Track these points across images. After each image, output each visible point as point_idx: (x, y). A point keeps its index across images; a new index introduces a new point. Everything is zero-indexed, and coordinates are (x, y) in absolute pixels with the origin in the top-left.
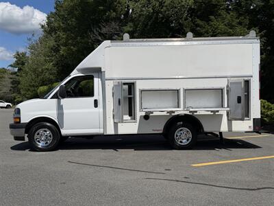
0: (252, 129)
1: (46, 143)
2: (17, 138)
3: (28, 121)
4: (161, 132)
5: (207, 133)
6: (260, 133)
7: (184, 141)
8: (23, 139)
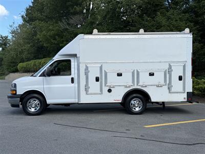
0: (186, 100)
1: (36, 109)
2: (13, 106)
3: (22, 93)
4: (120, 102)
5: (153, 103)
6: (192, 103)
7: (136, 108)
8: (18, 106)
